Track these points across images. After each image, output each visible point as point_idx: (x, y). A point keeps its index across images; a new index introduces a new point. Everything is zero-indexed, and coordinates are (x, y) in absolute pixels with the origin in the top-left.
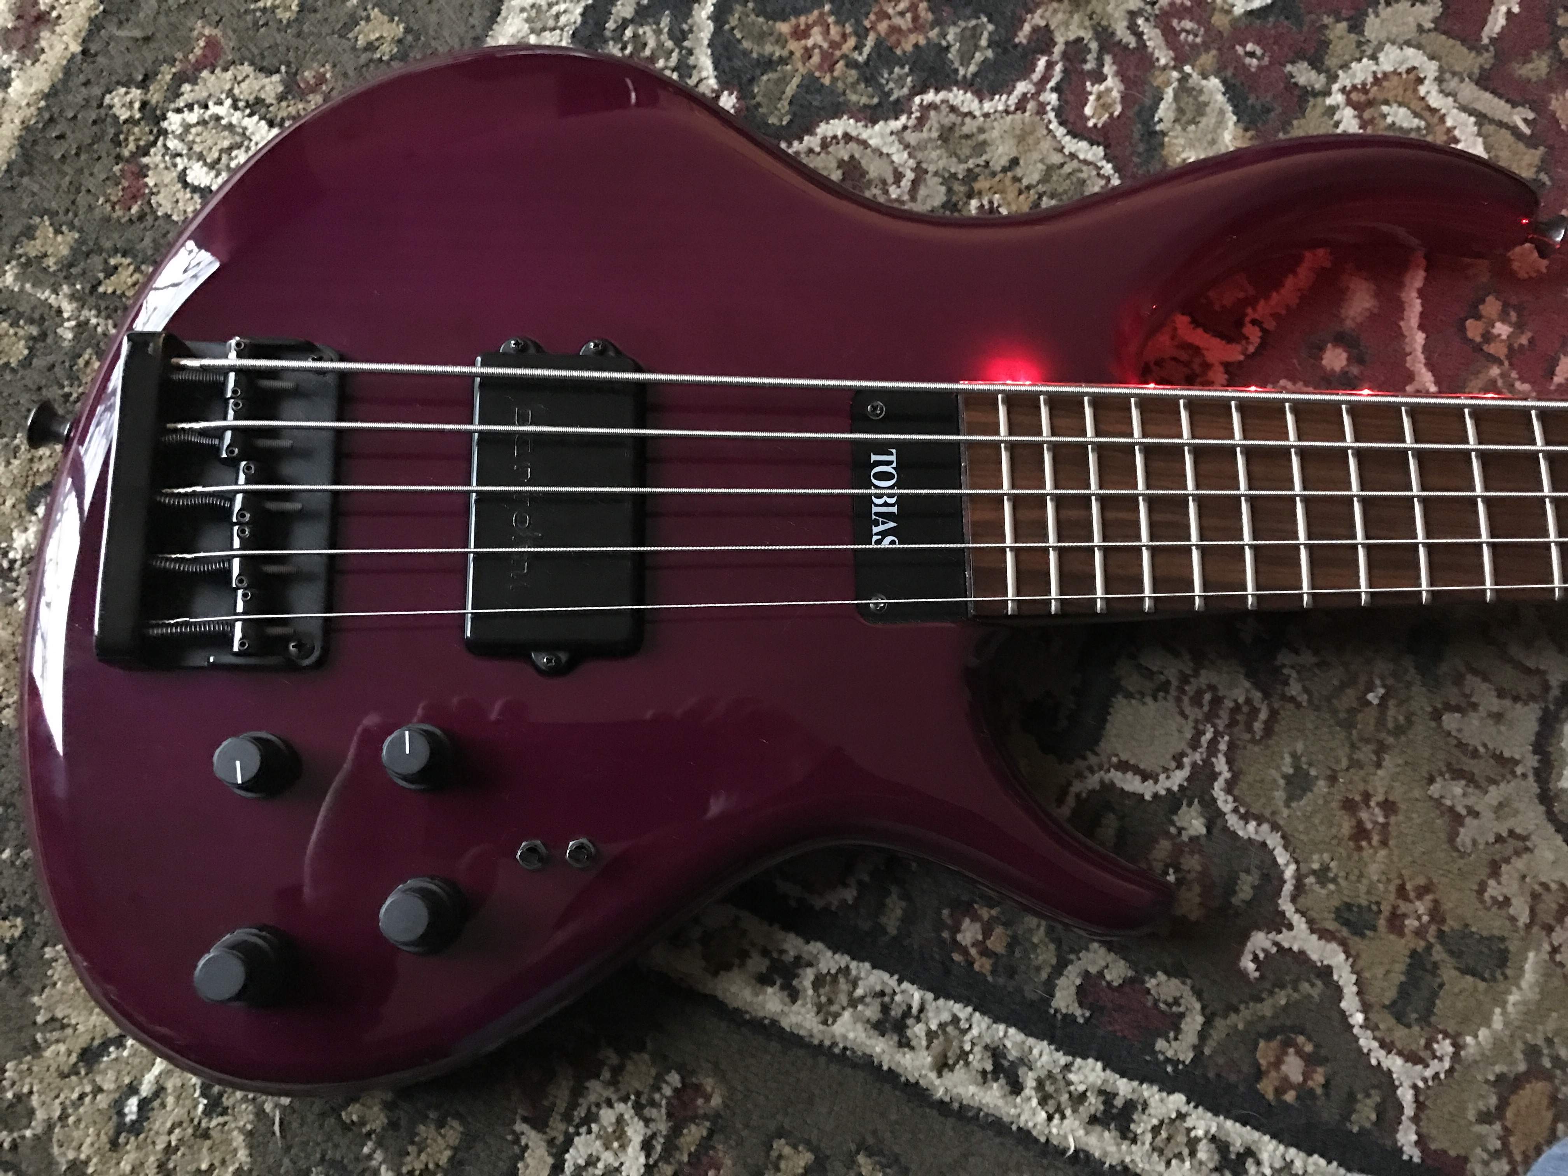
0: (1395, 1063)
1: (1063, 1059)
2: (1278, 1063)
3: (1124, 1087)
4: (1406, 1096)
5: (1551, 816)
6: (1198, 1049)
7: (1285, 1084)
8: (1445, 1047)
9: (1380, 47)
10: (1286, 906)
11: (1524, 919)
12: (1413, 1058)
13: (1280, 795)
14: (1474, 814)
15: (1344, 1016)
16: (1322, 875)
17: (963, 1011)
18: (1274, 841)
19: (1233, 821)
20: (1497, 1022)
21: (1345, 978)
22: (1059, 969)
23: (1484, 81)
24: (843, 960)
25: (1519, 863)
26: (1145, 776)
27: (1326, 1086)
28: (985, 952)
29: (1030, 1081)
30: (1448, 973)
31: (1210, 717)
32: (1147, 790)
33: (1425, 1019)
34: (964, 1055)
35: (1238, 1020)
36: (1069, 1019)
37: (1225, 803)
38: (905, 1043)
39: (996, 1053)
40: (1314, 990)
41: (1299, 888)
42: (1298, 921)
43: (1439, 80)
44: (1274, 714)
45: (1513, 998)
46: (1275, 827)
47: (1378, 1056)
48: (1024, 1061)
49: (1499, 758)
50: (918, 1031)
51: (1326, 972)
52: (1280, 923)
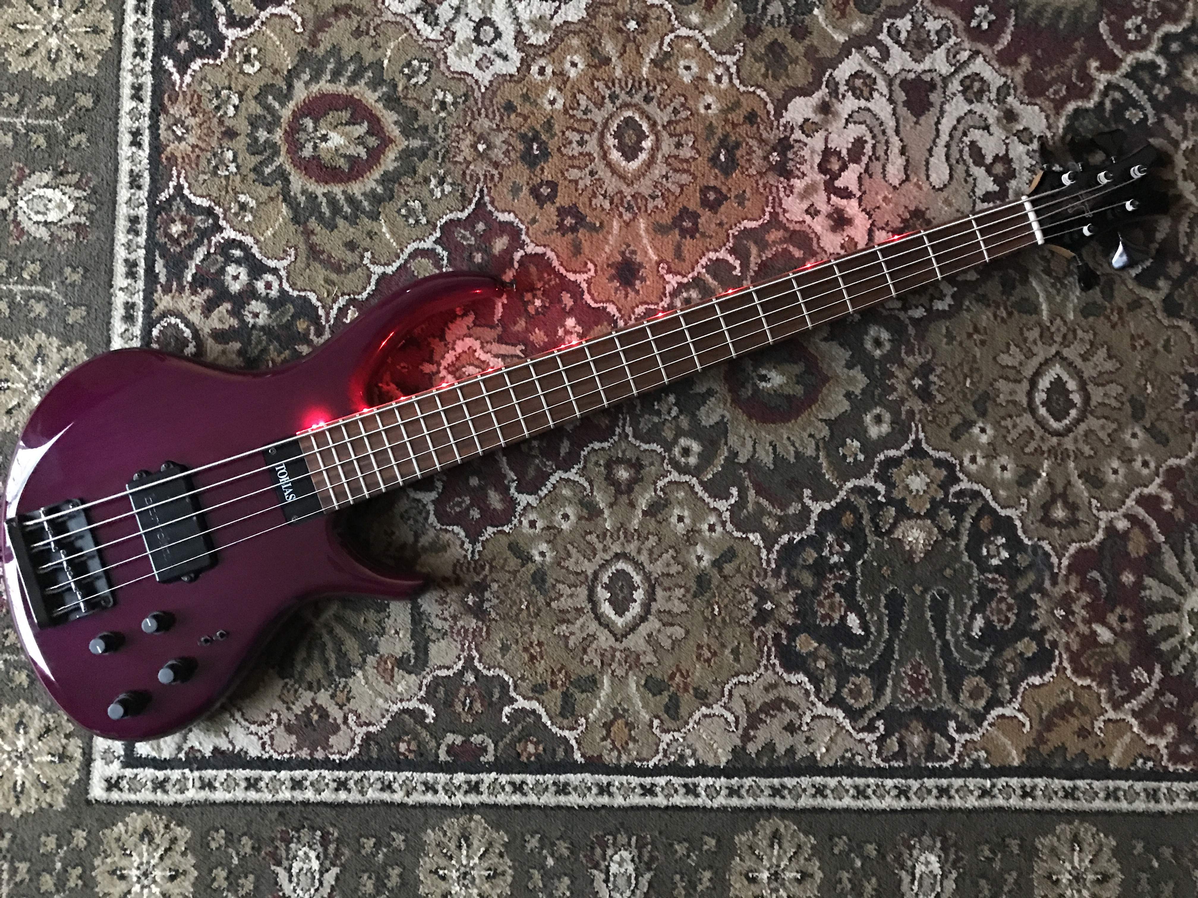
0: (566, 733)
1: (448, 777)
2: (525, 749)
3: (473, 778)
4: (573, 742)
5: (600, 624)
6: (496, 756)
7: (530, 755)
8: (583, 720)
9: (454, 343)
10: (513, 694)
11: (599, 665)
12: (572, 729)
13: (499, 656)
14: (572, 633)
15: (545, 725)
16: (523, 678)
17: (409, 774)
18: (502, 673)
19: (485, 672)
20: (599, 705)
21: (541, 711)
22: (438, 748)
23: (501, 340)
24: (361, 773)
25: (594, 646)
26: (448, 668)
27: (544, 750)
28: (410, 751)
29: (439, 788)
30: (578, 695)
31: (465, 637)
32: (451, 673)
33: (573, 714)
34: (415, 788)
35: (507, 740)
36: (447, 763)
37: (480, 667)
38: (394, 791)
39: (425, 783)
40: (530, 720)
41: (516, 687)
42: (518, 697)
43: (482, 347)
44: (488, 628)
45: (603, 694)
46: (500, 668)
47: (560, 732)
48: (436, 782)
49: (576, 609)
50: (396, 786)
51: (534, 711)
52: (513, 700)
